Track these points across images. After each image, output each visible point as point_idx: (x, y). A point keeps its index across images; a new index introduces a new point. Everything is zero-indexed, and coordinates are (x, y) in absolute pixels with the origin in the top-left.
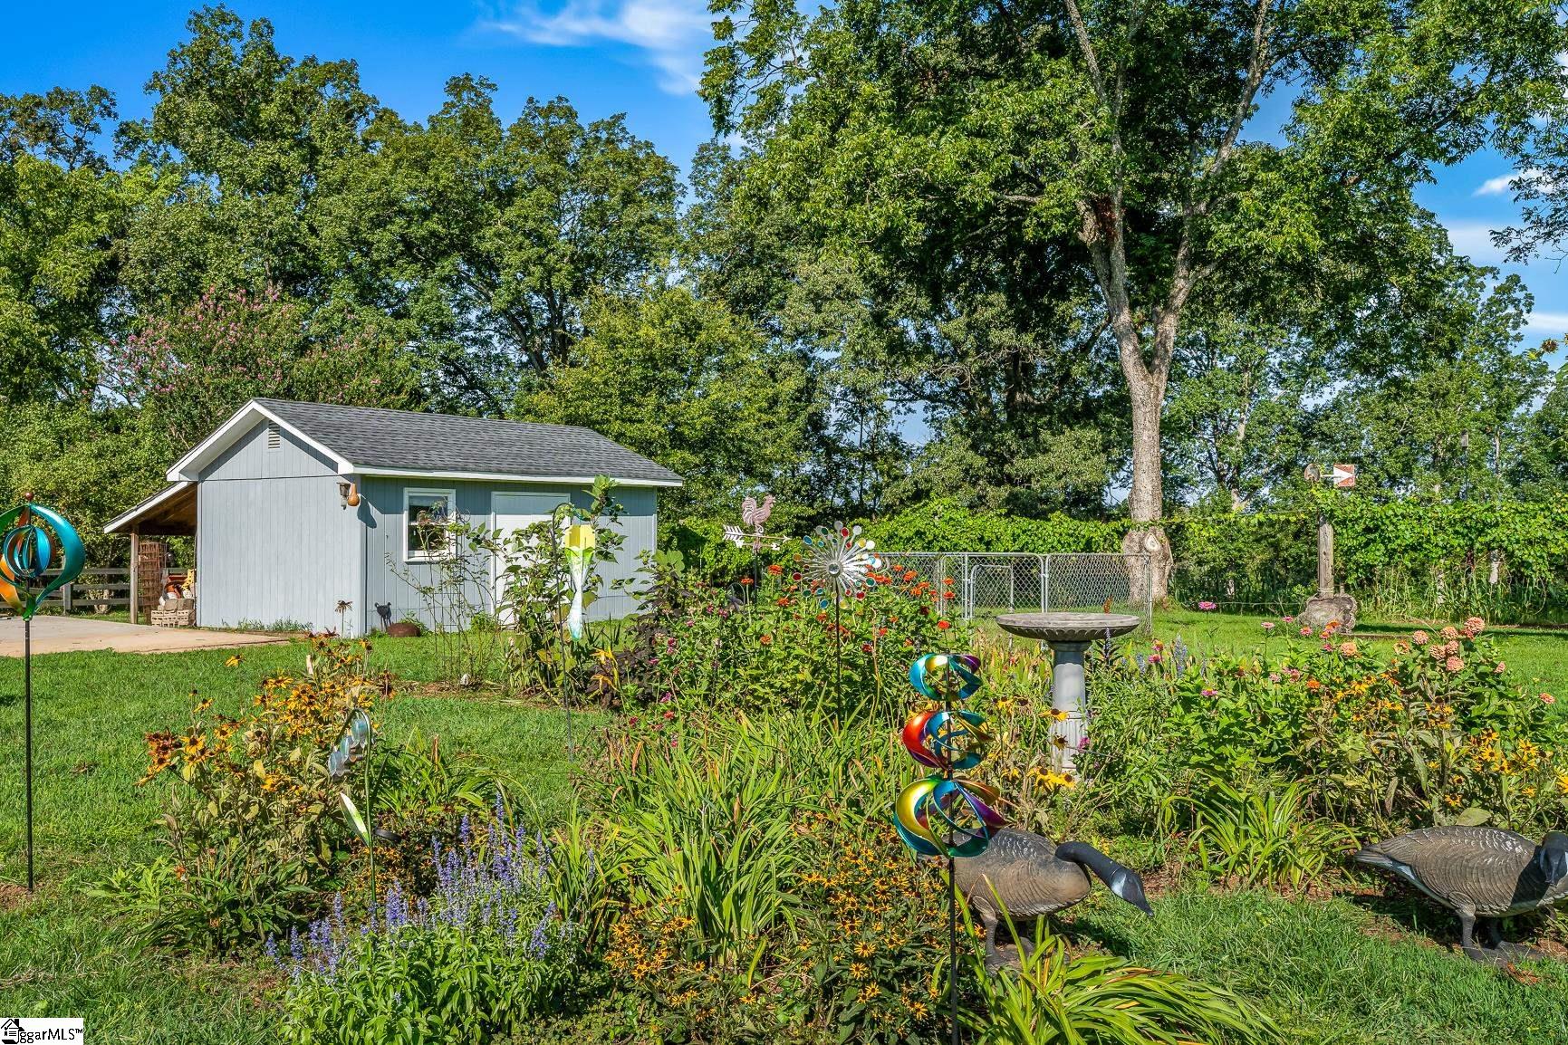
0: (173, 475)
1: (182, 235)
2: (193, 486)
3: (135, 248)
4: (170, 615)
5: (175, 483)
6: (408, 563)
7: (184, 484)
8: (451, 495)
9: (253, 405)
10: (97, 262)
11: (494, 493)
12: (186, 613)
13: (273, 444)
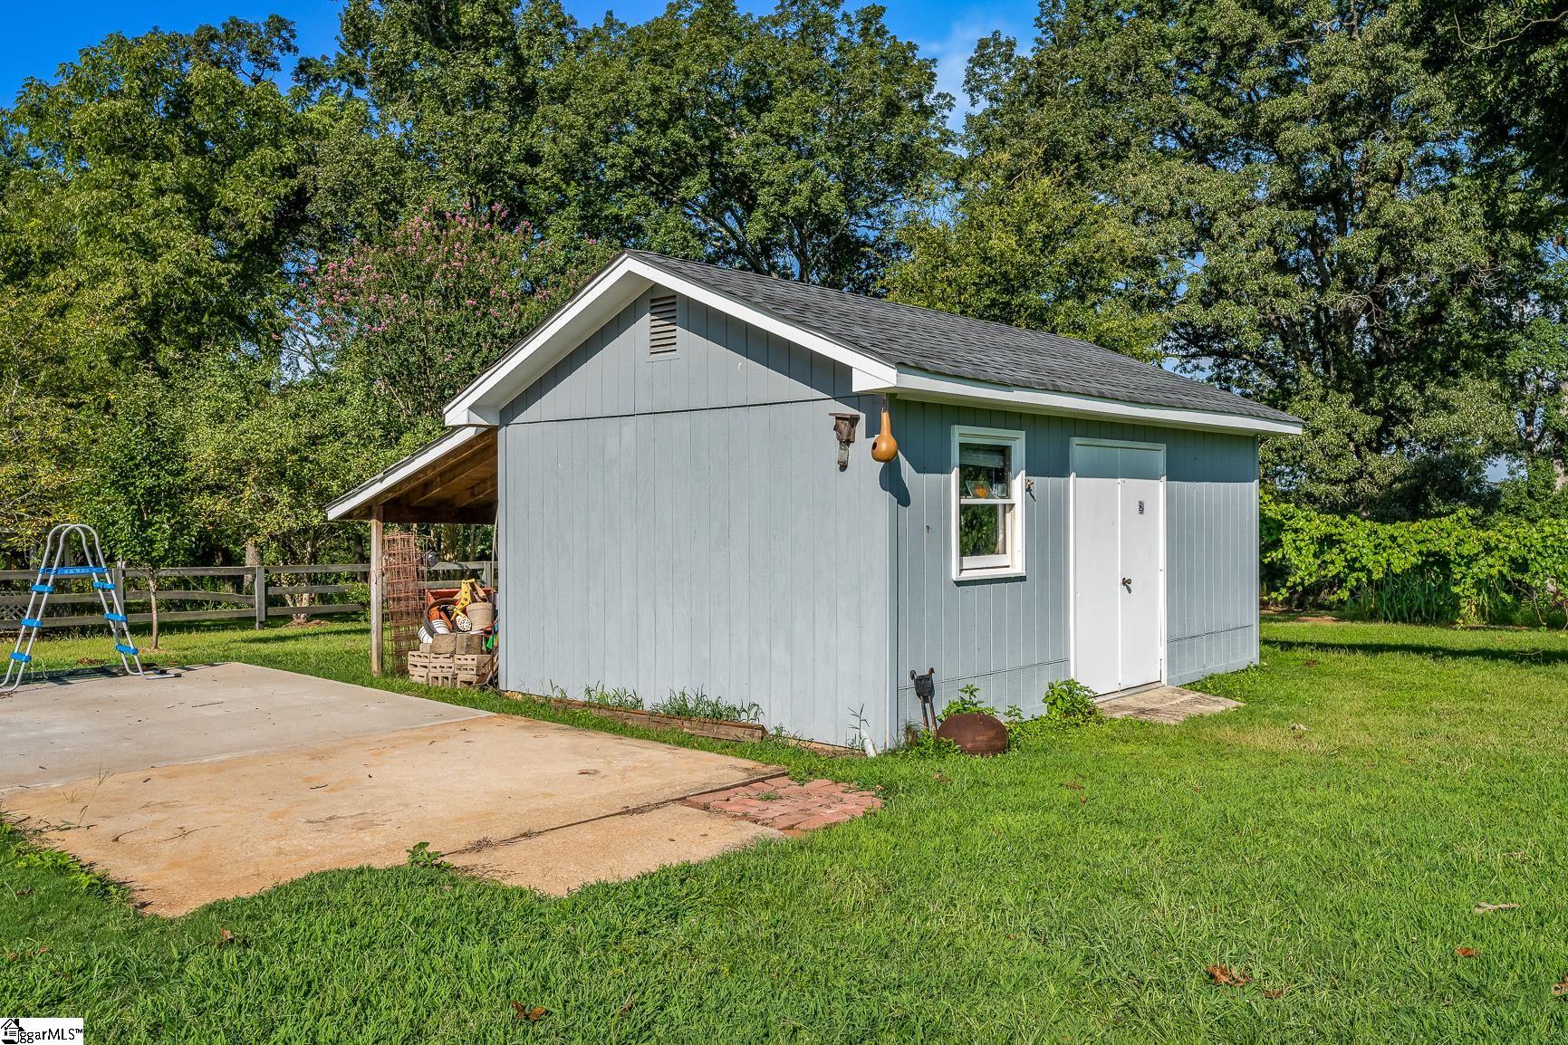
0: (457, 413)
1: (378, 162)
2: (491, 432)
3: (325, 176)
4: (442, 661)
5: (456, 428)
6: (959, 583)
7: (469, 433)
8: (1018, 443)
9: (629, 264)
10: (283, 191)
11: (1076, 440)
12: (471, 660)
13: (662, 345)
